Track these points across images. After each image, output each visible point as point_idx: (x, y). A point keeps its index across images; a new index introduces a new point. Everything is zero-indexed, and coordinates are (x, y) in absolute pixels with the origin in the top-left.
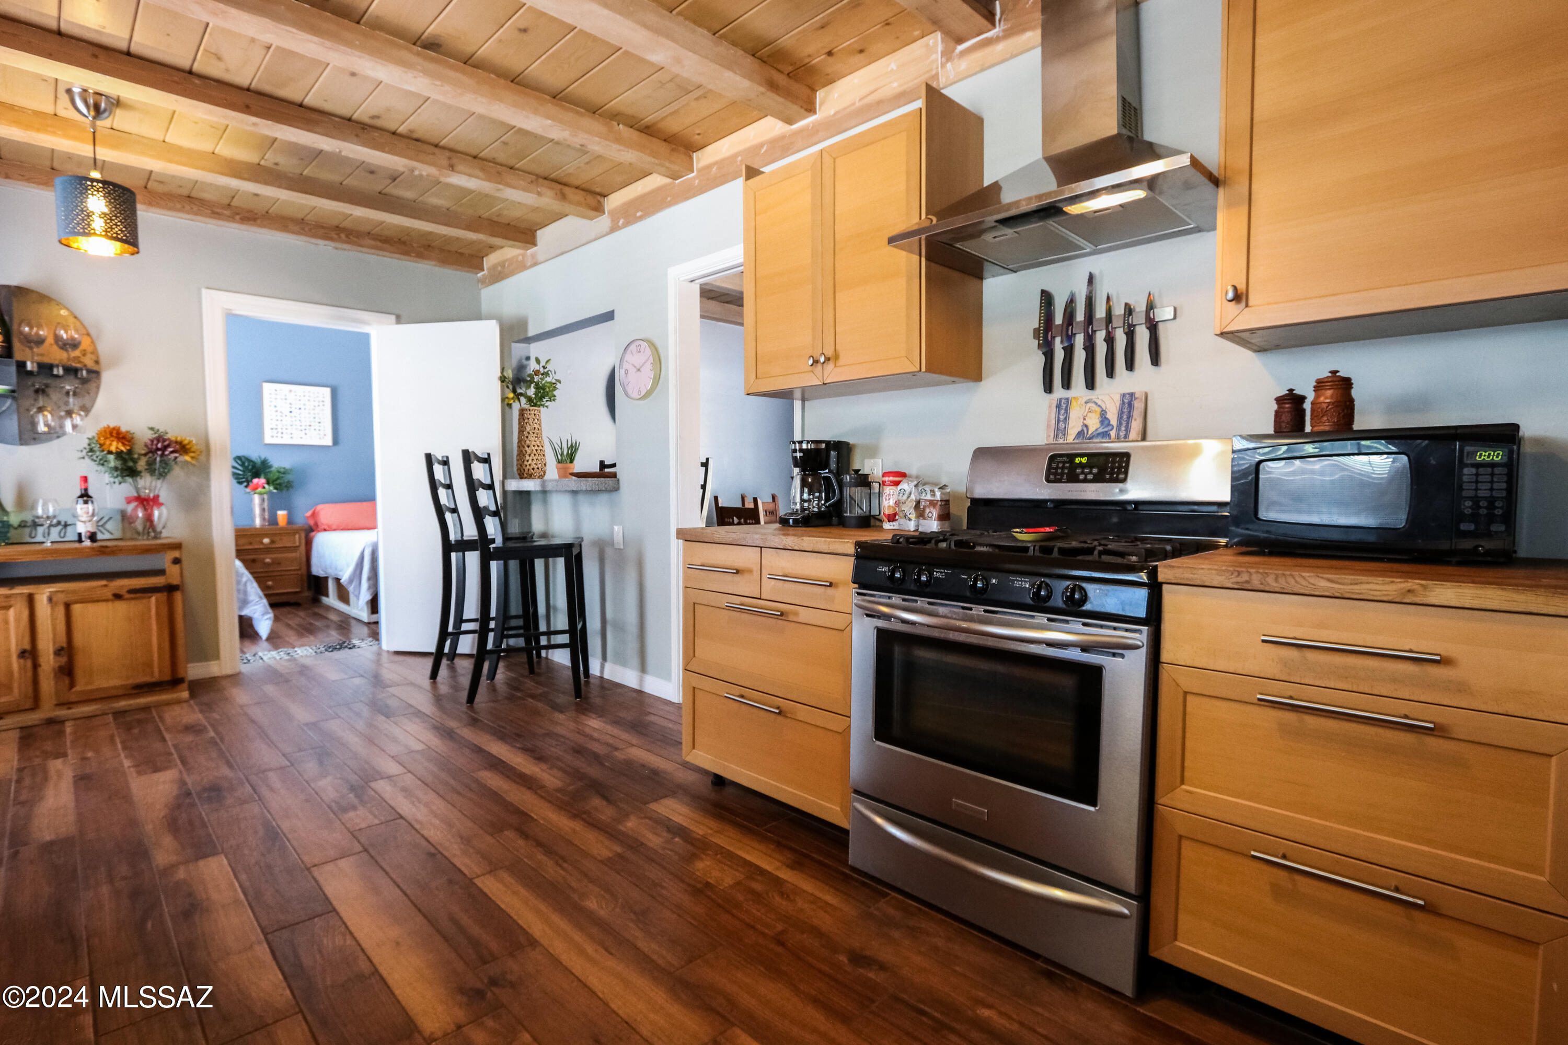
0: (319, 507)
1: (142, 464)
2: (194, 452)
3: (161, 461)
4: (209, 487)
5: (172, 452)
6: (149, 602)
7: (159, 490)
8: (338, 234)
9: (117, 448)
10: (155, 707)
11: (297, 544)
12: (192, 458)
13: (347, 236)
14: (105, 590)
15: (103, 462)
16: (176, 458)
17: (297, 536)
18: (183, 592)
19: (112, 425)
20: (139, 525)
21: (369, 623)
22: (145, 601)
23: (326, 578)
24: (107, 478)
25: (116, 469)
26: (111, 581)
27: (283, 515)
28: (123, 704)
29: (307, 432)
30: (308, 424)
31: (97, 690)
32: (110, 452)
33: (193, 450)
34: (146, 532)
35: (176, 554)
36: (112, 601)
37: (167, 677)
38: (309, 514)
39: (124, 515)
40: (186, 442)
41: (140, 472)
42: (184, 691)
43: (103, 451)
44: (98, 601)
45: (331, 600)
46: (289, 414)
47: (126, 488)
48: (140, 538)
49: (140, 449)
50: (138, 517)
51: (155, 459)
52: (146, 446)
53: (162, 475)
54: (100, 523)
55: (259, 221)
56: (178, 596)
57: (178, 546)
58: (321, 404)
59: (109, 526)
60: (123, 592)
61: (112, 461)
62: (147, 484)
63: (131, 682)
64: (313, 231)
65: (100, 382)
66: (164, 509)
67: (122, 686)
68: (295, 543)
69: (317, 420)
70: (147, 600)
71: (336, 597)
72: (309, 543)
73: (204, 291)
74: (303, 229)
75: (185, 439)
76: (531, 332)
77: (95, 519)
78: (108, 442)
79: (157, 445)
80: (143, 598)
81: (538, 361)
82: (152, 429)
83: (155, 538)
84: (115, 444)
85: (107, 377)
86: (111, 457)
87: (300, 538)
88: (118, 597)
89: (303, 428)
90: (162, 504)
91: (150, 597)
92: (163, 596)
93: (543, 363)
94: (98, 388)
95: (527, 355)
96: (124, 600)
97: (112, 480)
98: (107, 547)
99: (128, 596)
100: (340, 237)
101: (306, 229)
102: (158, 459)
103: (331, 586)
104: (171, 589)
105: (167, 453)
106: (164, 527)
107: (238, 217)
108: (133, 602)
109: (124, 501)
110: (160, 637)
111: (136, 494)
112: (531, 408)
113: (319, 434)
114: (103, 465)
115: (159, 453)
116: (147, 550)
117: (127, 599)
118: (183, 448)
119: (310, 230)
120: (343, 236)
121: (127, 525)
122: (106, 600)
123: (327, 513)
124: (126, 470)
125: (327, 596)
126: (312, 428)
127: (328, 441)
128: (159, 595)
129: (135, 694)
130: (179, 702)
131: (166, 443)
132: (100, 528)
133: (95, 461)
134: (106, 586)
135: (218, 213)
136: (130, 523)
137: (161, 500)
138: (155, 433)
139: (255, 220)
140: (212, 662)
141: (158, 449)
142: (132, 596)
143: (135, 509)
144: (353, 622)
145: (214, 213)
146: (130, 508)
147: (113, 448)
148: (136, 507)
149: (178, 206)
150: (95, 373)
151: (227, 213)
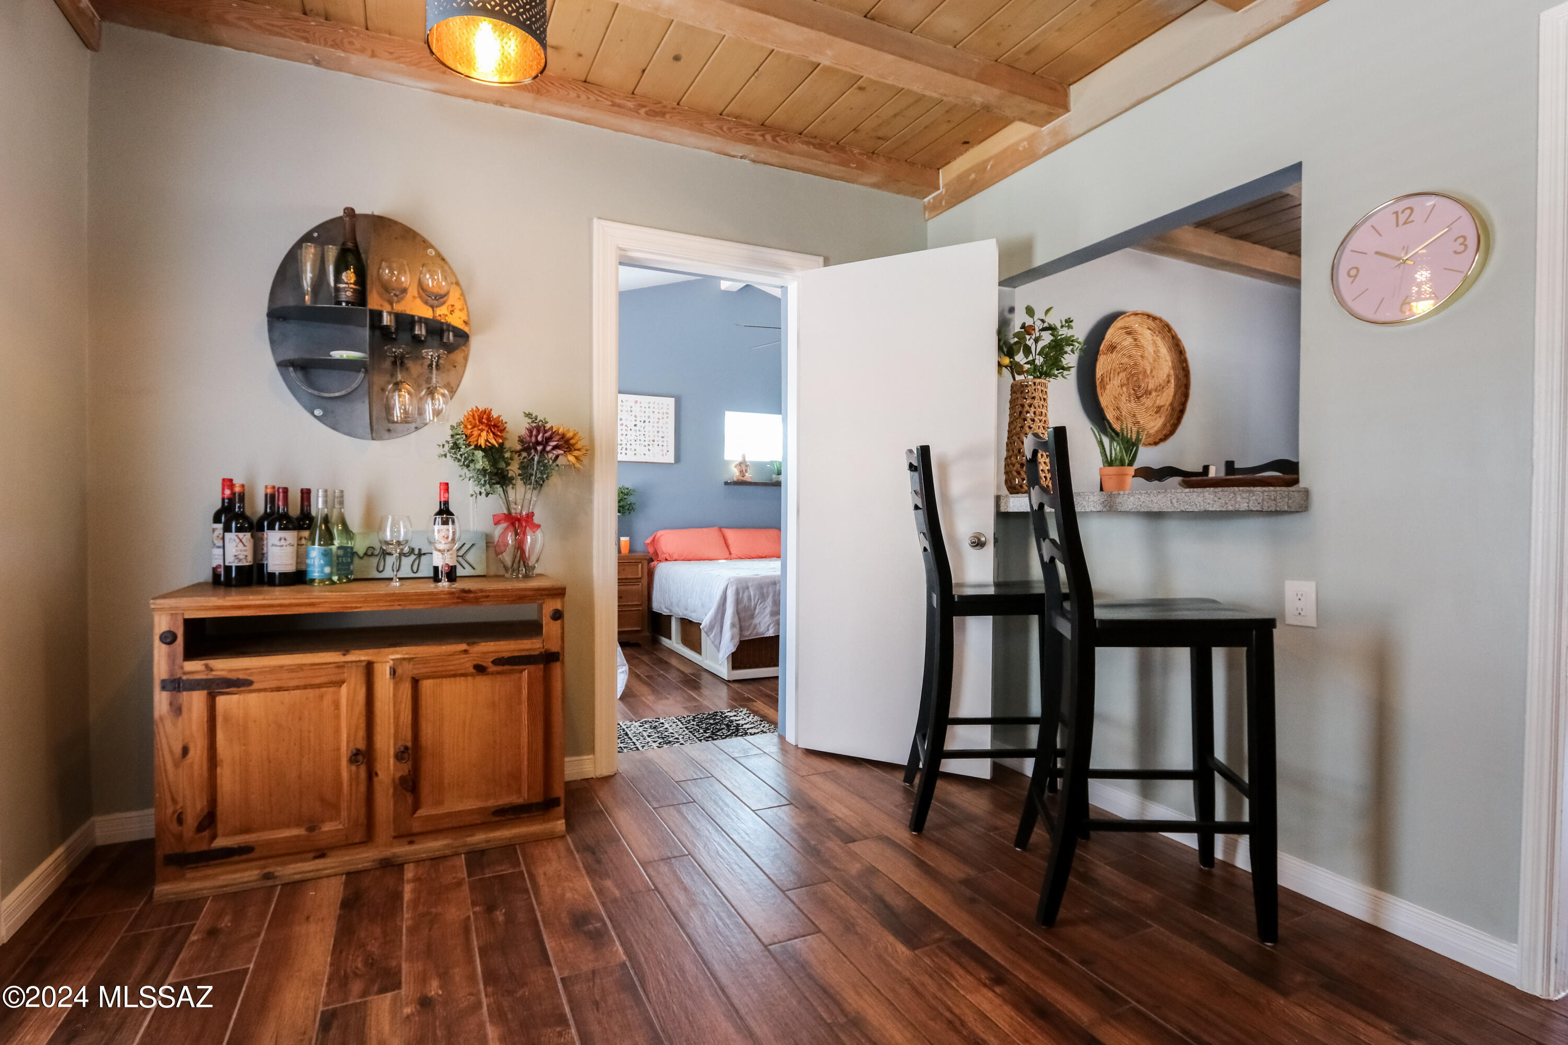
0: (660, 533)
1: (514, 469)
2: (579, 450)
3: (539, 462)
4: (591, 501)
5: (555, 448)
6: (520, 679)
7: (534, 505)
8: (763, 136)
9: (487, 441)
10: (519, 844)
11: (640, 575)
12: (577, 458)
13: (774, 139)
14: (464, 659)
15: (468, 462)
16: (557, 457)
17: (640, 565)
18: (563, 663)
19: (481, 408)
20: (507, 557)
21: (729, 681)
22: (515, 676)
23: (670, 617)
24: (472, 487)
25: (484, 472)
26: (474, 643)
27: (625, 541)
28: (479, 838)
29: (650, 447)
30: (652, 438)
31: (449, 815)
32: (478, 447)
33: (578, 446)
34: (515, 566)
35: (556, 604)
36: (472, 675)
37: (539, 799)
38: (648, 541)
39: (488, 541)
40: (570, 435)
41: (512, 479)
42: (558, 819)
43: (470, 445)
44: (455, 676)
45: (674, 643)
46: (634, 428)
47: (493, 504)
48: (508, 575)
49: (513, 443)
50: (506, 545)
51: (533, 459)
52: (521, 440)
53: (539, 484)
54: (461, 553)
55: (668, 116)
56: (556, 668)
57: (559, 592)
58: (665, 416)
59: (470, 557)
60: (487, 663)
61: (481, 461)
62: (519, 494)
63: (491, 803)
64: (734, 131)
65: (469, 351)
66: (539, 533)
67: (480, 809)
68: (638, 574)
69: (661, 434)
70: (518, 675)
71: (680, 641)
72: (651, 574)
73: (595, 220)
74: (721, 129)
75: (568, 430)
76: (1040, 259)
77: (456, 546)
78: (476, 433)
79: (536, 437)
80: (511, 672)
81: (1030, 311)
82: (528, 415)
83: (526, 576)
84: (484, 434)
85: (475, 343)
86: (479, 454)
87: (642, 567)
88: (480, 669)
89: (646, 443)
90: (538, 526)
91: (521, 671)
92: (538, 669)
93: (1039, 314)
94: (466, 359)
95: (1011, 305)
96: (488, 674)
97: (477, 489)
98: (469, 591)
99: (493, 668)
100: (765, 140)
101: (725, 128)
102: (536, 458)
103: (675, 627)
104: (550, 658)
105: (549, 448)
106: (537, 561)
107: (642, 111)
108: (499, 678)
109: (491, 521)
110: (530, 734)
111: (505, 512)
112: (1037, 381)
113: (662, 450)
114: (468, 466)
115: (539, 448)
116: (521, 597)
117: (492, 673)
118: (566, 444)
119: (730, 129)
120: (769, 137)
121: (492, 554)
122: (464, 675)
123: (669, 541)
124: (496, 474)
125: (670, 638)
126: (656, 443)
127: (670, 458)
128: (532, 668)
129: (497, 822)
130: (551, 837)
131: (548, 435)
132: (460, 559)
133: (459, 461)
134: (466, 651)
135: (619, 106)
136: (497, 554)
137: (536, 520)
138: (533, 422)
139: (663, 114)
140: (585, 757)
141: (538, 443)
142: (500, 668)
143: (503, 534)
144: (705, 676)
145: (614, 104)
146: (498, 531)
147: (482, 442)
148: (506, 529)
149: (573, 94)
150: (463, 337)
151: (630, 105)
